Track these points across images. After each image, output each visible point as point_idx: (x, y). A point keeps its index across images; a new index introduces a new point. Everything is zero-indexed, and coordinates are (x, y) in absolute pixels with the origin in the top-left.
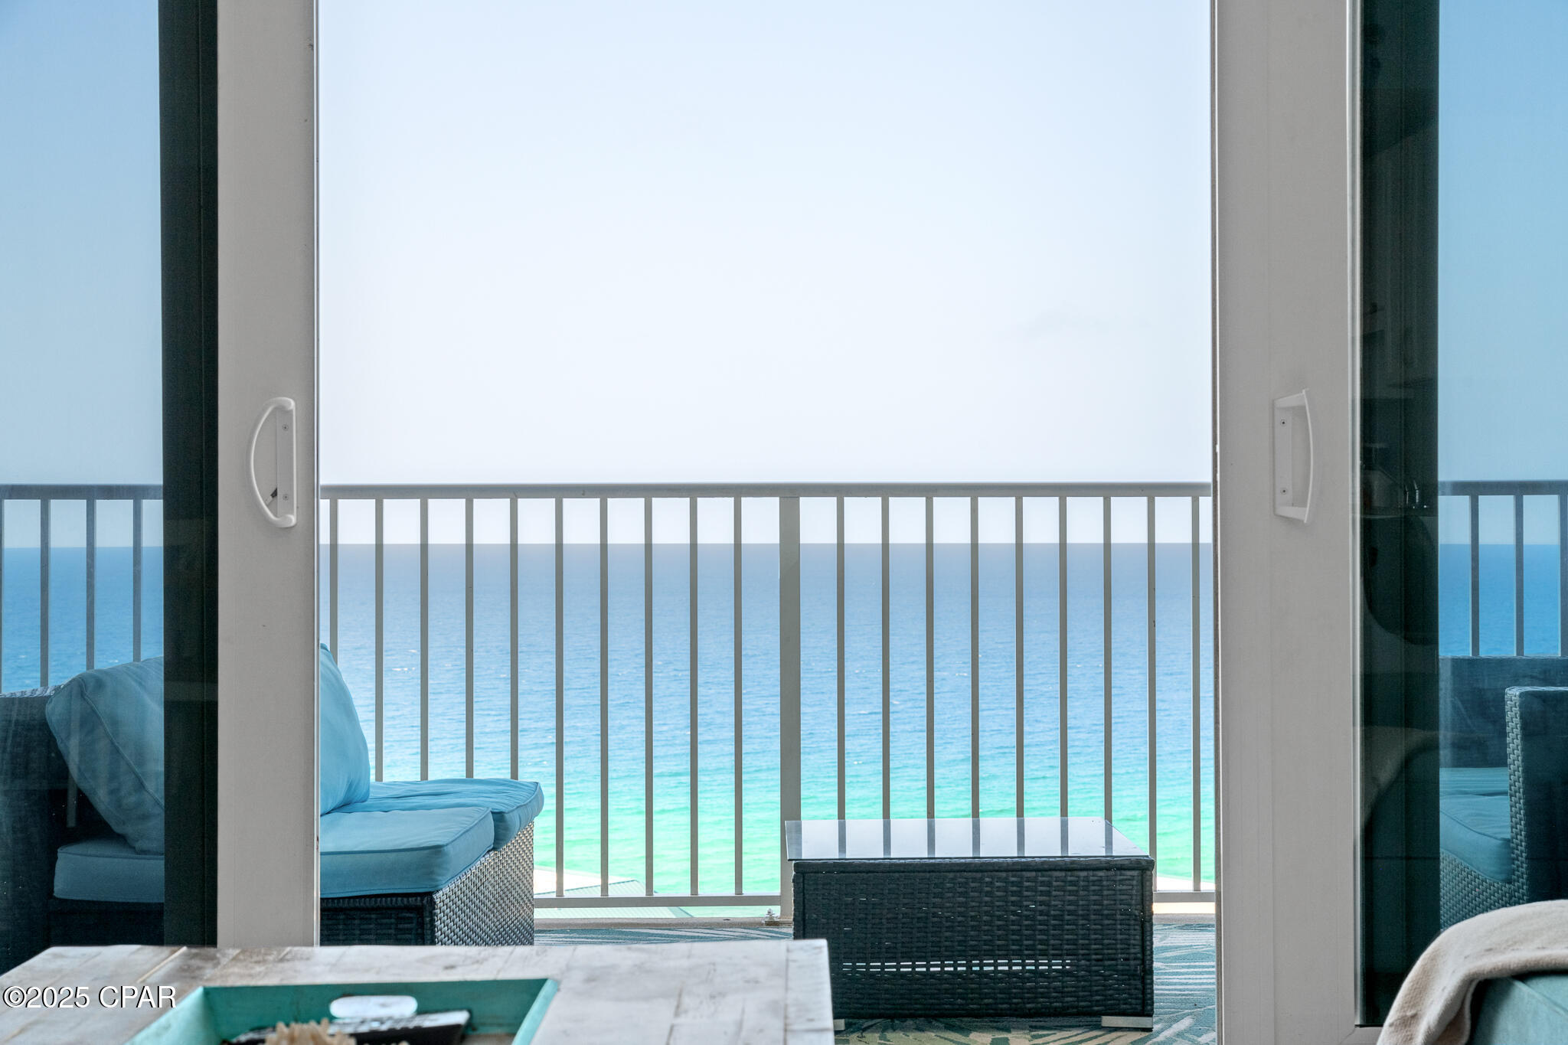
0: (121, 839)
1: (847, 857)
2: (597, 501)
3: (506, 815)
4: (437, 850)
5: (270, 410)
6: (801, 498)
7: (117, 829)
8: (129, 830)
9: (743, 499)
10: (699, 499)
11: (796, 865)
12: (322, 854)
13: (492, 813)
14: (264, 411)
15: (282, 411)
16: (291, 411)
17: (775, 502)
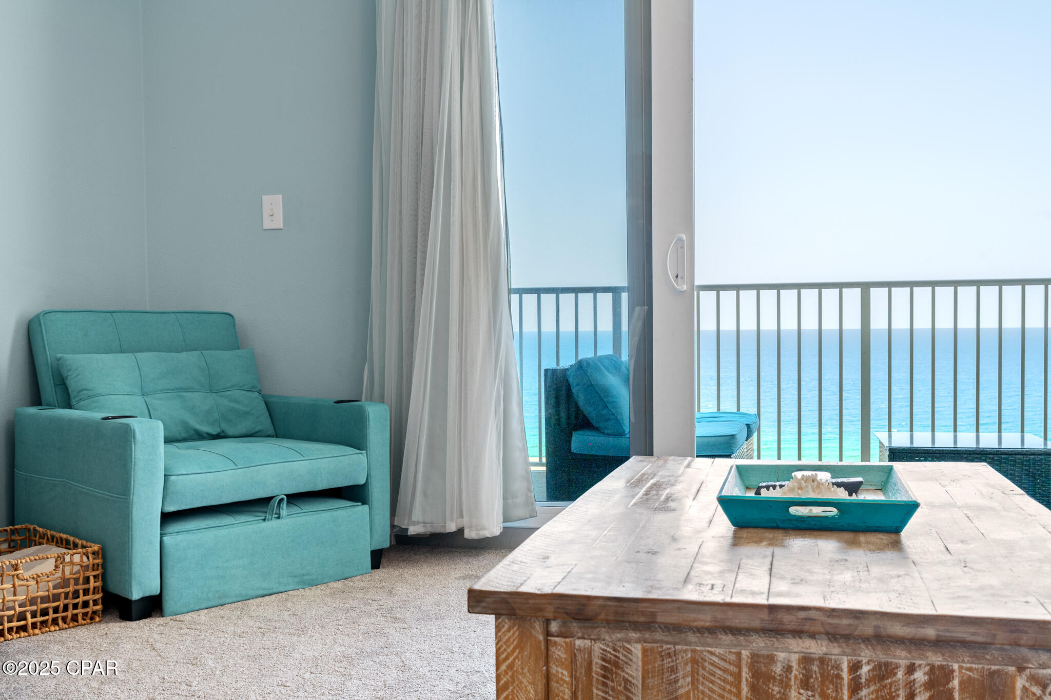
0: (596, 429)
1: (914, 446)
2: (776, 291)
3: (751, 426)
4: (733, 436)
5: (675, 240)
6: (871, 289)
7: (595, 425)
8: (601, 425)
9: (843, 289)
10: (822, 290)
11: (890, 450)
12: (697, 437)
13: (746, 425)
14: (673, 240)
15: (680, 240)
16: (684, 240)
17: (859, 290)
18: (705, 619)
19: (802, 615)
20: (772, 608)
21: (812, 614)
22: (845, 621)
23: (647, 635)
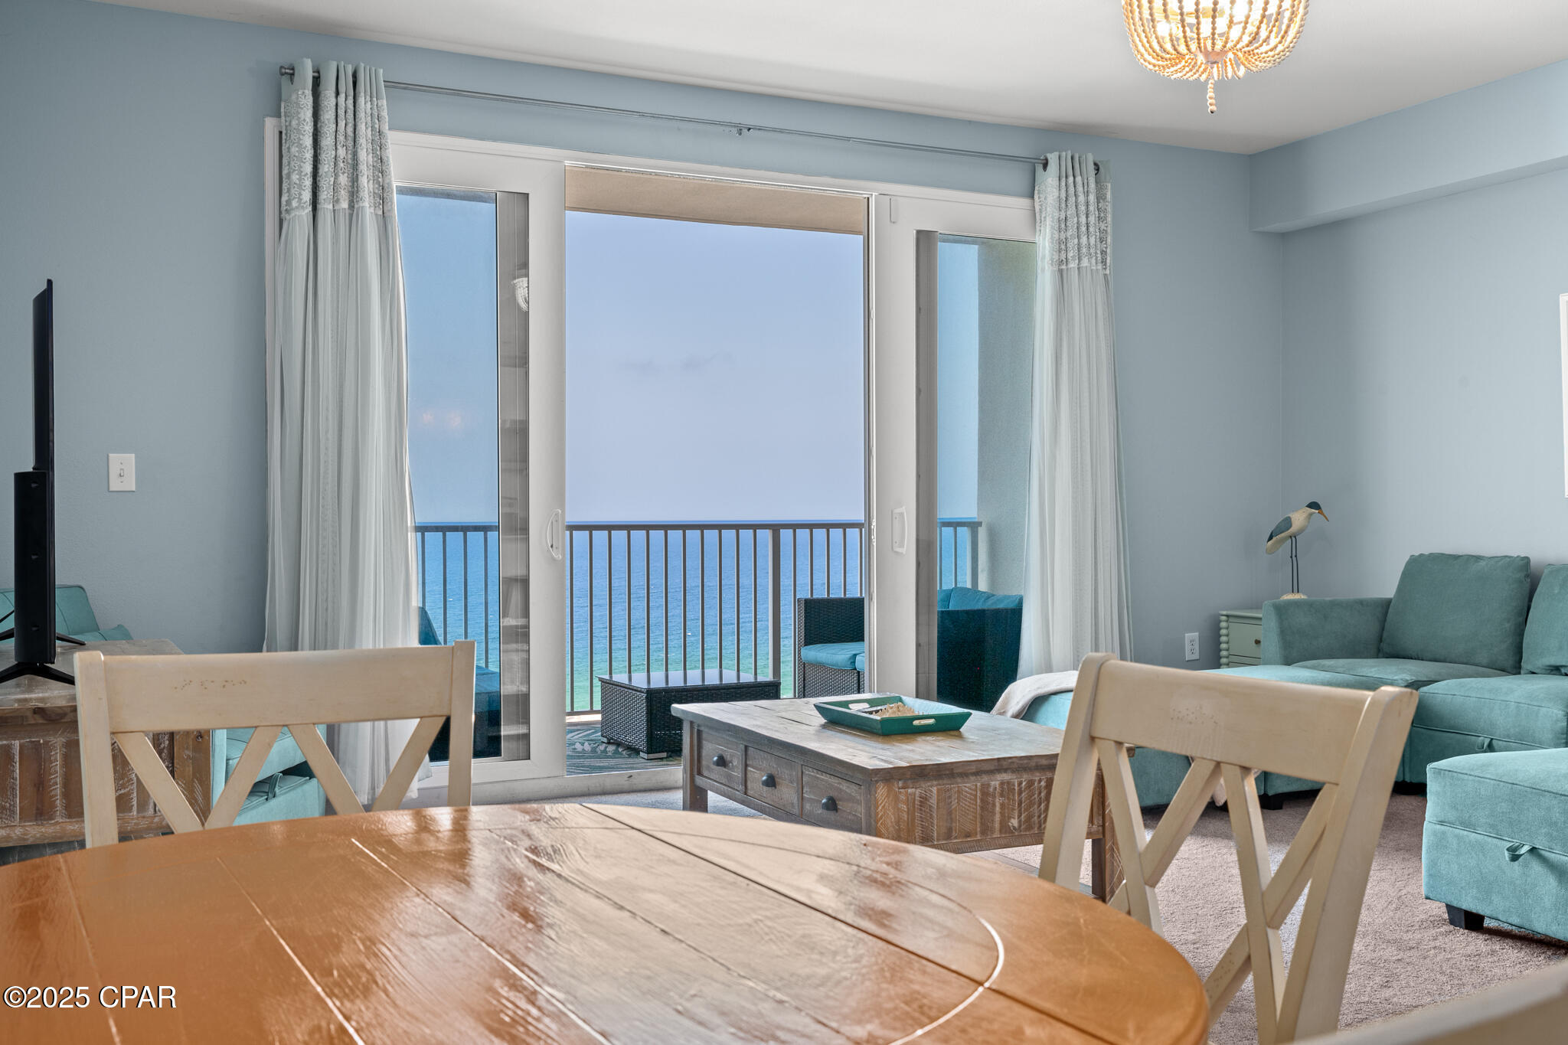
16: (559, 514)
18: (973, 769)
19: (1010, 761)
20: (999, 759)
21: (1014, 760)
22: (1025, 761)
23: (940, 782)
